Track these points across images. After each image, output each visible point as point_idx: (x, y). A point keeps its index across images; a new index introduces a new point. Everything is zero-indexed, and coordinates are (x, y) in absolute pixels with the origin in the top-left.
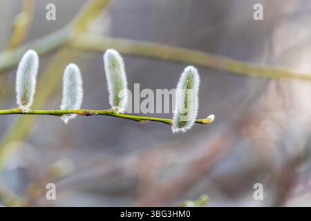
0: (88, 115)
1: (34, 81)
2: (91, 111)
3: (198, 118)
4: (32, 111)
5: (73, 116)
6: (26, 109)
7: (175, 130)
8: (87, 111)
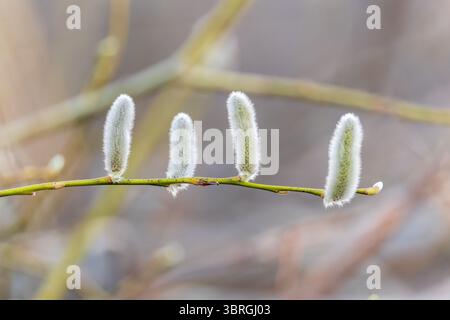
0: (206, 184)
1: (128, 138)
2: (210, 180)
3: (360, 186)
4: (126, 181)
5: (184, 186)
6: (117, 177)
7: (328, 203)
8: (204, 178)
